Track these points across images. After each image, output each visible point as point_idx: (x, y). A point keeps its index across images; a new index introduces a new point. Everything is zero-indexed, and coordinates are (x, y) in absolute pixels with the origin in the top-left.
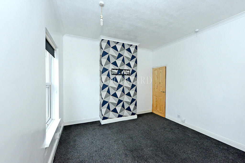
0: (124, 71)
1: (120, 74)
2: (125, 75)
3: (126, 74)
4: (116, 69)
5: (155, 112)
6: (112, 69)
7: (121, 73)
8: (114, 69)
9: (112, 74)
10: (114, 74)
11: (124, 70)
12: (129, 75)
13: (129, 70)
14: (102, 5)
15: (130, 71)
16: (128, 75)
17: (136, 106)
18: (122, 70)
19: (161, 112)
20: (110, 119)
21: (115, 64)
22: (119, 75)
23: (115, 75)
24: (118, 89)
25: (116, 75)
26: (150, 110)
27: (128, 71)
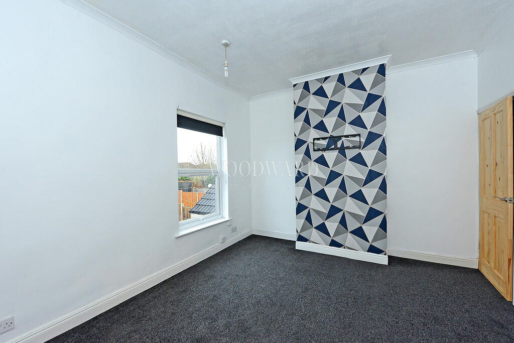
0: (343, 139)
1: (333, 147)
2: (348, 148)
3: (351, 145)
4: (324, 139)
5: (484, 271)
6: (314, 139)
7: (336, 146)
8: (318, 139)
9: (314, 150)
10: (319, 150)
11: (343, 136)
12: (359, 147)
13: (359, 135)
14: (226, 45)
15: (360, 137)
16: (354, 147)
17: (385, 230)
18: (339, 138)
19: (499, 275)
20: (311, 244)
21: (321, 126)
22: (332, 149)
23: (322, 150)
24: (328, 182)
25: (324, 150)
26: (468, 258)
27: (357, 139)
